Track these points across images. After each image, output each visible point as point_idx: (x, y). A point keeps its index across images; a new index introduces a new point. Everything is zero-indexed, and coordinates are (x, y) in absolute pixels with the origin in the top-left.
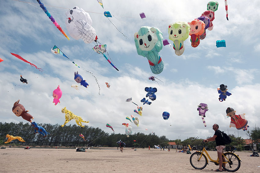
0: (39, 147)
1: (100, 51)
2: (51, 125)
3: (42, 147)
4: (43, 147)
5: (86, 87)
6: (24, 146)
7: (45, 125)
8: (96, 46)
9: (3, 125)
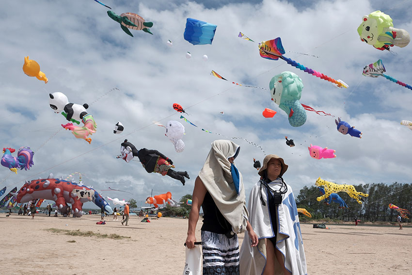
0: (371, 223)
1: (375, 73)
2: (385, 185)
3: (376, 223)
4: (378, 224)
5: (359, 137)
6: (346, 221)
7: (375, 186)
8: (364, 69)
9: (309, 190)
